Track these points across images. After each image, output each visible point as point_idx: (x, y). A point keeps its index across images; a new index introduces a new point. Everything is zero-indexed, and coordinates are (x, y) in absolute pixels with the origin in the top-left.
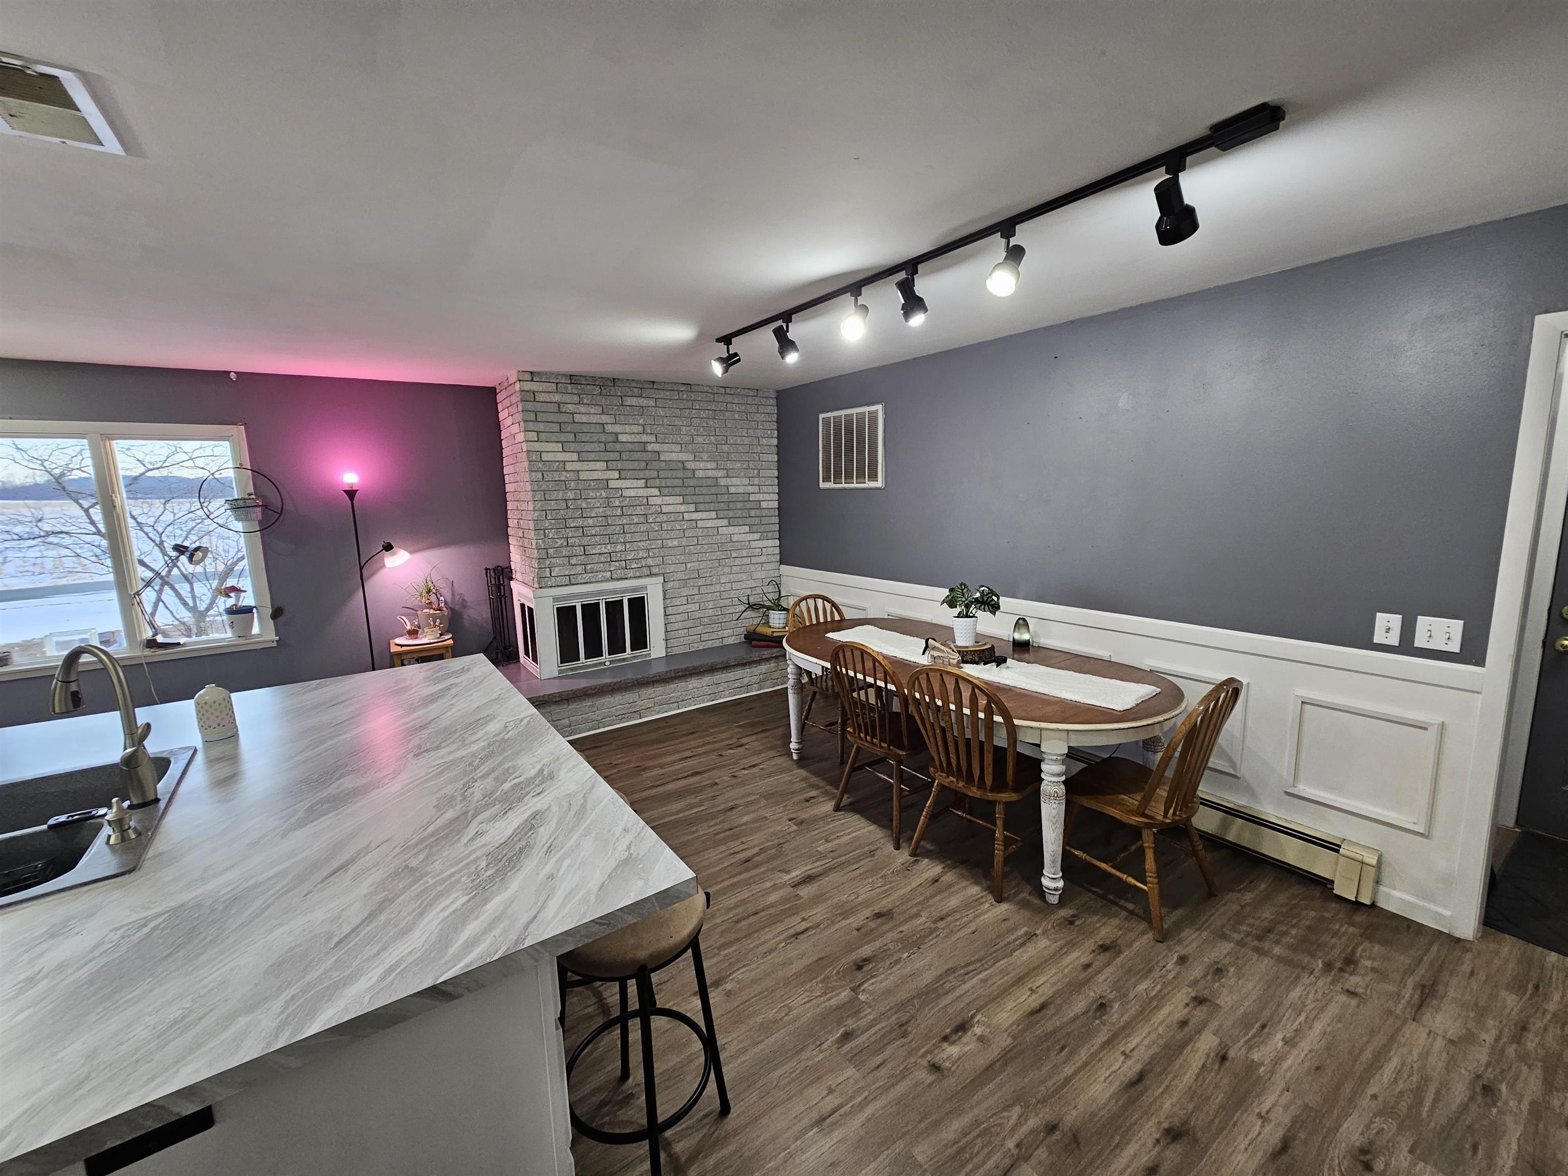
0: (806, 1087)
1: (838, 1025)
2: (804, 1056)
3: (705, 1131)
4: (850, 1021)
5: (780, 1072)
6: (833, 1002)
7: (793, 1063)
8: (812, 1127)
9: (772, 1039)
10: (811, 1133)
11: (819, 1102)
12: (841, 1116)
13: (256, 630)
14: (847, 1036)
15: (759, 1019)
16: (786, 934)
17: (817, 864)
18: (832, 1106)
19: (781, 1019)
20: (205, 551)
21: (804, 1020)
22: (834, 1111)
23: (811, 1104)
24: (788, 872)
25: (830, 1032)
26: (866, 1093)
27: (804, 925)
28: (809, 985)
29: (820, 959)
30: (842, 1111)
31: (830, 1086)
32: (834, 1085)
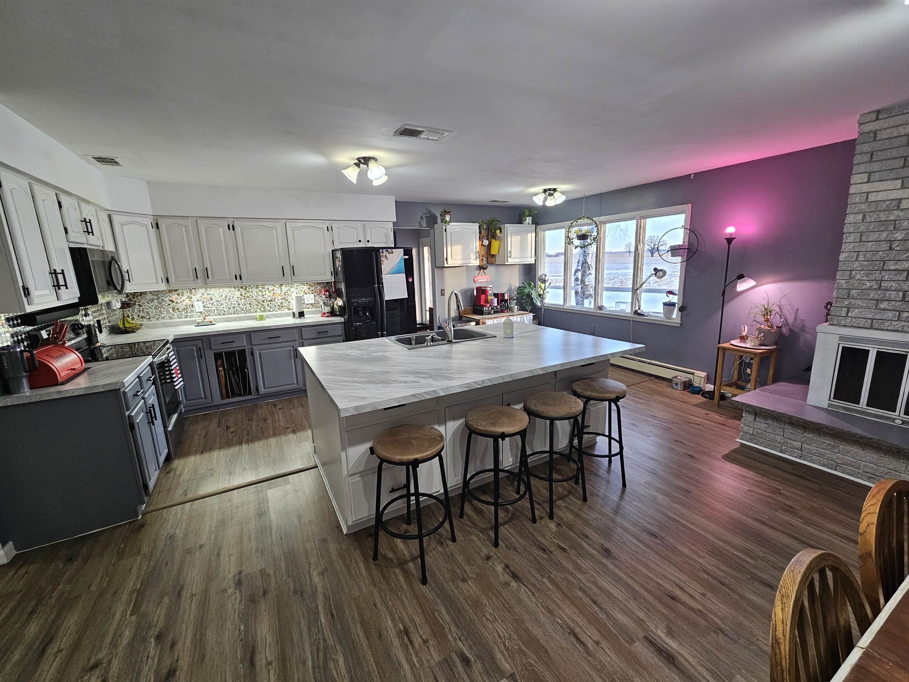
0: (430, 626)
1: (476, 655)
2: (453, 628)
3: (416, 575)
4: (479, 666)
5: (443, 611)
6: (498, 655)
7: (448, 619)
8: (404, 627)
9: (468, 608)
10: (401, 626)
11: (419, 633)
12: (407, 646)
13: (674, 316)
14: (466, 661)
15: (485, 601)
16: (573, 625)
17: (700, 668)
18: (414, 640)
19: (484, 616)
20: (665, 273)
21: (483, 630)
22: (411, 642)
23: (419, 628)
24: (670, 633)
25: (470, 648)
26: (418, 666)
27: (590, 644)
28: (516, 638)
29: (546, 650)
30: (410, 647)
31: (429, 642)
32: (428, 645)
